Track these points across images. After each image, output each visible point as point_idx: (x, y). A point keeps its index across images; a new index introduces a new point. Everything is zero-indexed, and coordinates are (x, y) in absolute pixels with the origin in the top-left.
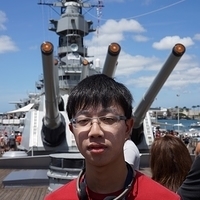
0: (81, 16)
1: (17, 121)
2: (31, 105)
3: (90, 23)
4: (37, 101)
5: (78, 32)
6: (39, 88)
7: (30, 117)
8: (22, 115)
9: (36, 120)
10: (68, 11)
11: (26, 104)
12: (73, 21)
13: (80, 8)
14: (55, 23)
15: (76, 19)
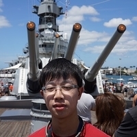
0: (55, 4)
1: (10, 75)
2: (19, 65)
4: (24, 62)
5: (52, 14)
6: (25, 53)
7: (19, 73)
8: (13, 71)
9: (23, 75)
11: (16, 64)
12: (49, 7)
14: (37, 8)
15: (51, 5)
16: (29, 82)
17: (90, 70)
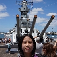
0: (27, 7)
1: (10, 35)
2: (13, 31)
3: (29, 9)
4: (15, 30)
5: (26, 11)
6: (15, 26)
7: (13, 34)
8: (11, 34)
9: (15, 35)
10: (23, 6)
13: (27, 5)
14: (20, 9)
15: (26, 8)
16: (17, 38)
17: (41, 33)
